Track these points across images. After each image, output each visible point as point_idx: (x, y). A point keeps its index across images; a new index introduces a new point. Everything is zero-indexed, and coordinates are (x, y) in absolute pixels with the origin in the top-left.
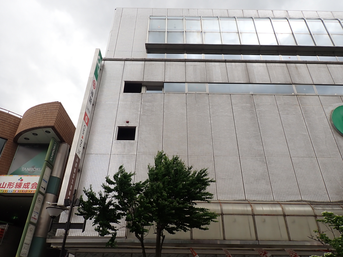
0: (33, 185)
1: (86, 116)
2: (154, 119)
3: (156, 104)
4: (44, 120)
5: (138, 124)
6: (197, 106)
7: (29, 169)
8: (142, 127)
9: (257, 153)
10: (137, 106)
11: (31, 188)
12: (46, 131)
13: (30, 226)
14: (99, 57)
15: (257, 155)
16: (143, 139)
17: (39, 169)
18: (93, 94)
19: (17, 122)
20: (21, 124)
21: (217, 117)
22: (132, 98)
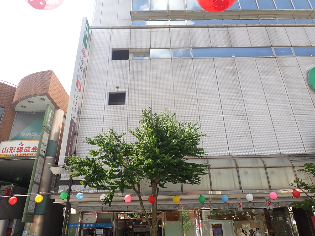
0: (33, 149)
1: (79, 83)
2: (142, 84)
3: (143, 69)
4: (38, 88)
5: (128, 89)
6: (182, 70)
7: (27, 135)
8: (131, 92)
9: (239, 112)
10: (126, 72)
11: (32, 152)
12: (41, 99)
13: (34, 185)
14: (87, 26)
15: (240, 114)
16: (133, 103)
17: (37, 134)
18: (83, 62)
19: (13, 91)
20: (16, 93)
21: (201, 80)
22: (121, 65)
